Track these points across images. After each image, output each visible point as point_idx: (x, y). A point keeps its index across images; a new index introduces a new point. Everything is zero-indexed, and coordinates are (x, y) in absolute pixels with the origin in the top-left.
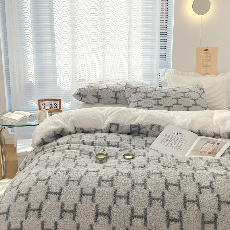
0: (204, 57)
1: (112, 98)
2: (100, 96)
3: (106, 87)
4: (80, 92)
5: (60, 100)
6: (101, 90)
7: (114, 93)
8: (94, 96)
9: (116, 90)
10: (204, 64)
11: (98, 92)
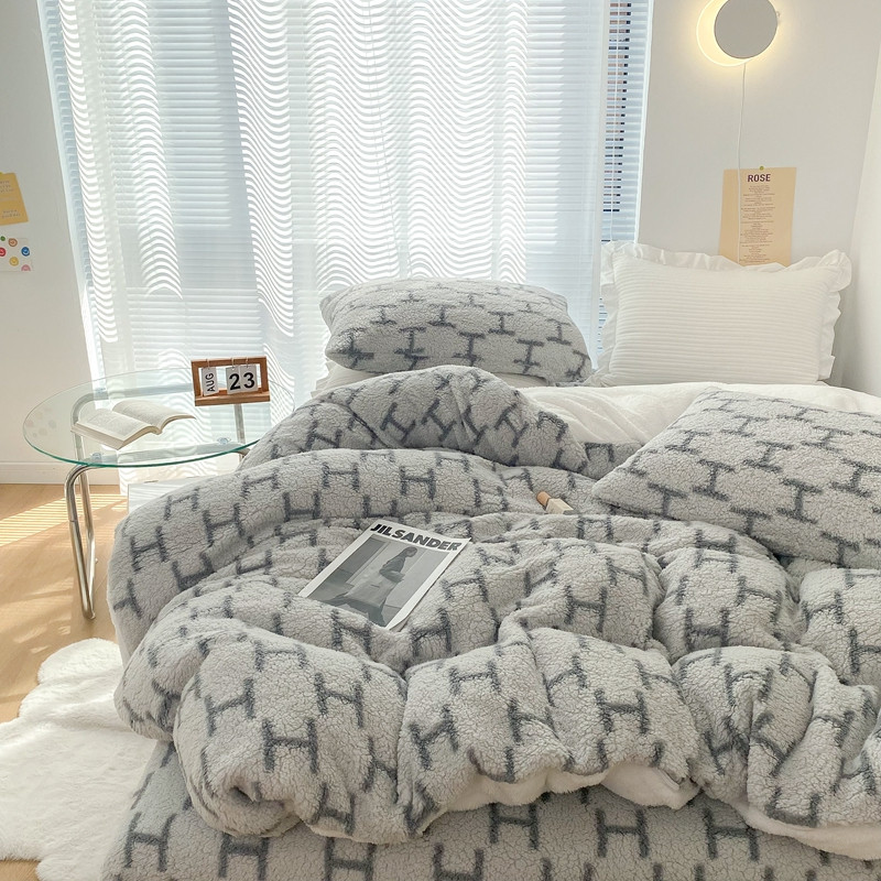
0: (750, 203)
5: (262, 361)
10: (749, 227)
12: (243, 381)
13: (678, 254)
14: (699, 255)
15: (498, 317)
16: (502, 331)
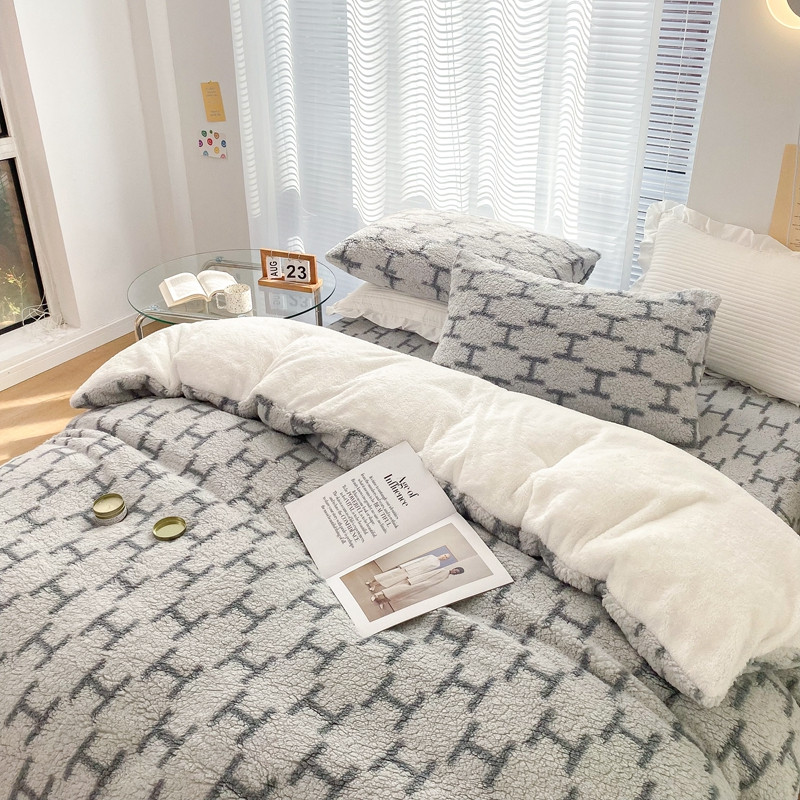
1: (425, 283)
2: (395, 273)
3: (417, 247)
4: (344, 252)
5: (311, 259)
6: (401, 254)
7: (432, 271)
8: (378, 267)
9: (439, 262)
11: (390, 258)
12: (298, 272)
13: (727, 226)
14: (747, 230)
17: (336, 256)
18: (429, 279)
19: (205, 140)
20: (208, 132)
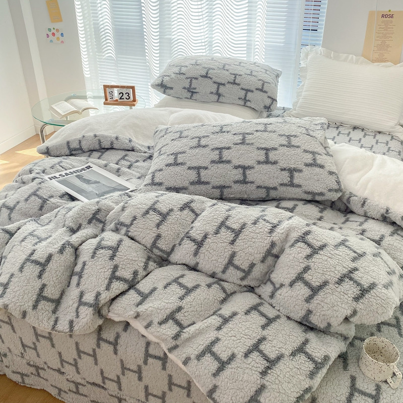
0: (381, 30)
1: (212, 93)
2: (195, 89)
3: (203, 74)
4: (162, 82)
6: (196, 78)
7: (216, 86)
8: (184, 88)
9: (219, 81)
10: (379, 42)
11: (191, 82)
13: (341, 54)
14: (351, 56)
15: (234, 76)
16: (234, 83)
17: (158, 85)
18: (214, 90)
19: (50, 33)
20: (52, 30)
